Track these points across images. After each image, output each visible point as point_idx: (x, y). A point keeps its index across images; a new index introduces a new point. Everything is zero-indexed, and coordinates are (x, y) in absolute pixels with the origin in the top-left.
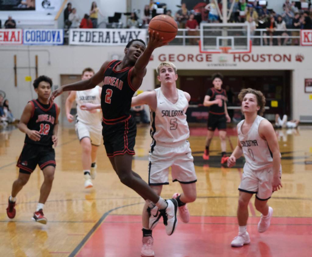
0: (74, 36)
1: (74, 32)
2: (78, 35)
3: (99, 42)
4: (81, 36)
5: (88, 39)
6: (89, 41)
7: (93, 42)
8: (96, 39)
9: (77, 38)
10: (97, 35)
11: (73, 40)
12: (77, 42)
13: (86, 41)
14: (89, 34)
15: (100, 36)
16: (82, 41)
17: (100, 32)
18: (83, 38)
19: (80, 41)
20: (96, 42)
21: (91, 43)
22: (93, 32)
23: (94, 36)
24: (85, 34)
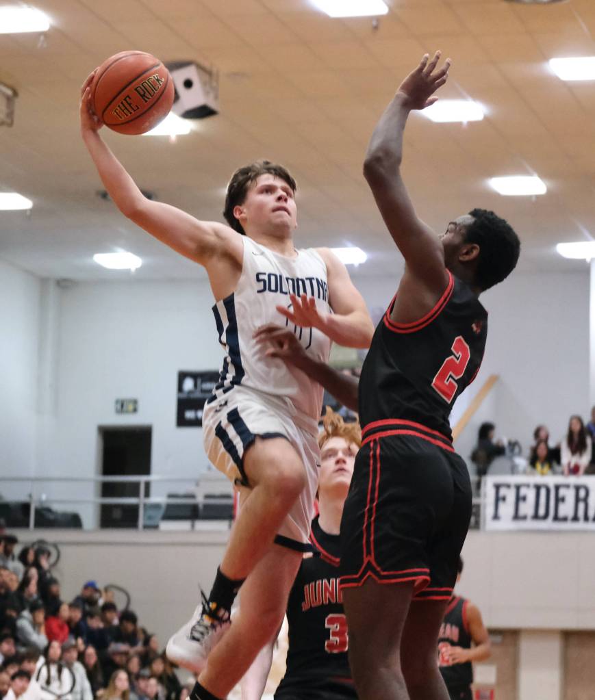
0: (499, 499)
1: (497, 487)
2: (511, 495)
3: (575, 518)
4: (519, 499)
5: (542, 511)
6: (546, 516)
7: (556, 518)
8: (566, 509)
9: (507, 509)
10: (569, 495)
11: (496, 517)
12: (506, 523)
13: (536, 516)
14: (543, 492)
15: (577, 500)
16: (525, 518)
17: (577, 488)
18: (527, 508)
19: (517, 517)
20: (565, 519)
21: (549, 524)
22: (557, 488)
23: (559, 500)
24: (530, 494)
